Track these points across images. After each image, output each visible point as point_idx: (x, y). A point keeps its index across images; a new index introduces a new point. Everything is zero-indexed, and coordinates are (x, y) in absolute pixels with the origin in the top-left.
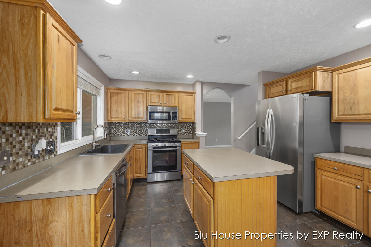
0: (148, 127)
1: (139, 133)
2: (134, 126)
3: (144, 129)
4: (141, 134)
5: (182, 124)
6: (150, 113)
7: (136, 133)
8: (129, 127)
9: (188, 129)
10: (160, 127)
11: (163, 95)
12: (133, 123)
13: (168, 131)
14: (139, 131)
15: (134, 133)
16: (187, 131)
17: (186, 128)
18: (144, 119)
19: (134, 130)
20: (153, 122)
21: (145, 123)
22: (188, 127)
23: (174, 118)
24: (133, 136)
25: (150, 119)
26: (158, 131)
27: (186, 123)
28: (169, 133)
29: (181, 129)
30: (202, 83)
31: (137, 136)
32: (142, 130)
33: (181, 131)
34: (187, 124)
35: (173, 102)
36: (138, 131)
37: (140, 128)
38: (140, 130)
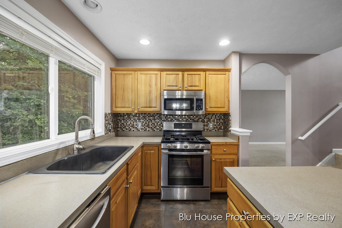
0: (163, 119)
1: (152, 128)
2: (146, 118)
3: (159, 122)
4: (154, 129)
5: (208, 116)
6: (165, 100)
7: (148, 127)
8: (139, 119)
9: (217, 122)
10: (178, 120)
11: (183, 75)
12: (145, 114)
13: (190, 126)
14: (152, 125)
15: (146, 128)
16: (215, 125)
17: (214, 121)
18: (157, 109)
19: (146, 123)
20: (171, 112)
21: (160, 114)
22: (217, 120)
23: (199, 108)
24: (145, 130)
25: (165, 109)
26: (176, 126)
27: (214, 114)
28: (192, 128)
29: (207, 122)
30: (241, 55)
31: (149, 130)
32: (156, 123)
33: (207, 125)
34: (216, 116)
35: (198, 85)
36: (150, 125)
37: (153, 121)
38: (153, 123)
